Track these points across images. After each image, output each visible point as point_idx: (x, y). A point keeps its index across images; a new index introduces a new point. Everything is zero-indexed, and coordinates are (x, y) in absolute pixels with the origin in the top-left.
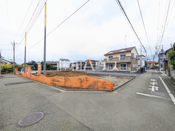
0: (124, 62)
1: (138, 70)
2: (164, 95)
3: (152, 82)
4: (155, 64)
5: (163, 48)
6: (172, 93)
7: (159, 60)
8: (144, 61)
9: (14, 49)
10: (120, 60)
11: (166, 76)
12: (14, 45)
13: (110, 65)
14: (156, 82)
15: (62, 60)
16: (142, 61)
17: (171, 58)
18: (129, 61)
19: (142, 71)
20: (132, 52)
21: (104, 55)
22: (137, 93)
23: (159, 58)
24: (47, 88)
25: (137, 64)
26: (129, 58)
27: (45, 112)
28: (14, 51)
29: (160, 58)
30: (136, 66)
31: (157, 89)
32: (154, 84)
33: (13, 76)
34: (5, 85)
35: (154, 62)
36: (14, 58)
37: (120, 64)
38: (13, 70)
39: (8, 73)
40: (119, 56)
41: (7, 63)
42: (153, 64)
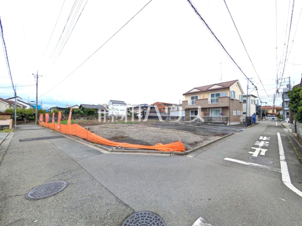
0: (217, 106)
1: (242, 121)
2: (272, 163)
3: (261, 141)
4: (277, 111)
5: (290, 82)
6: (286, 160)
7: (283, 103)
8: (255, 106)
9: (37, 85)
10: (209, 103)
11: (291, 131)
12: (38, 77)
13: (192, 112)
14: (267, 142)
15: (114, 102)
16: (251, 105)
17: (293, 100)
18: (226, 105)
19: (250, 122)
20: (231, 88)
21: (184, 95)
22: (226, 159)
23: (283, 100)
24: (81, 148)
25: (242, 110)
26: (226, 100)
27: (69, 181)
28: (37, 87)
29: (285, 100)
30: (238, 114)
31: (263, 153)
32: (262, 144)
33: (35, 126)
34: (20, 141)
35: (274, 108)
36: (37, 98)
37: (210, 109)
38: (35, 117)
39: (27, 122)
40: (208, 96)
41: (26, 107)
42: (273, 111)
